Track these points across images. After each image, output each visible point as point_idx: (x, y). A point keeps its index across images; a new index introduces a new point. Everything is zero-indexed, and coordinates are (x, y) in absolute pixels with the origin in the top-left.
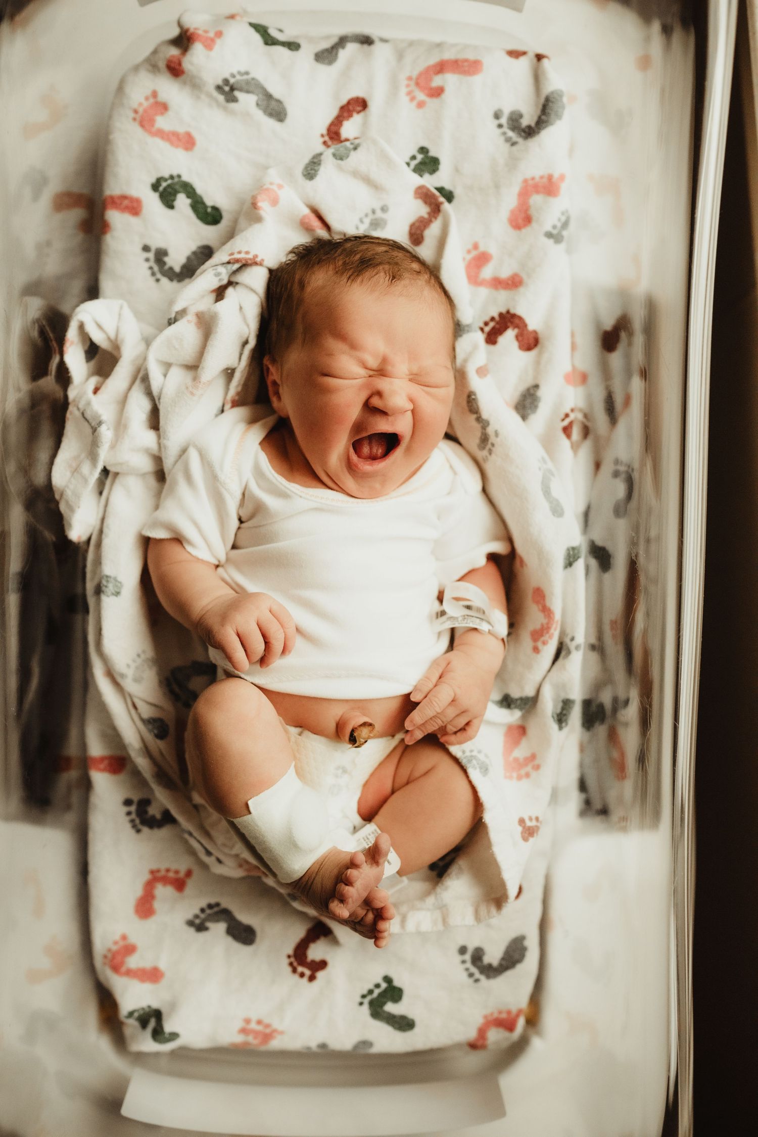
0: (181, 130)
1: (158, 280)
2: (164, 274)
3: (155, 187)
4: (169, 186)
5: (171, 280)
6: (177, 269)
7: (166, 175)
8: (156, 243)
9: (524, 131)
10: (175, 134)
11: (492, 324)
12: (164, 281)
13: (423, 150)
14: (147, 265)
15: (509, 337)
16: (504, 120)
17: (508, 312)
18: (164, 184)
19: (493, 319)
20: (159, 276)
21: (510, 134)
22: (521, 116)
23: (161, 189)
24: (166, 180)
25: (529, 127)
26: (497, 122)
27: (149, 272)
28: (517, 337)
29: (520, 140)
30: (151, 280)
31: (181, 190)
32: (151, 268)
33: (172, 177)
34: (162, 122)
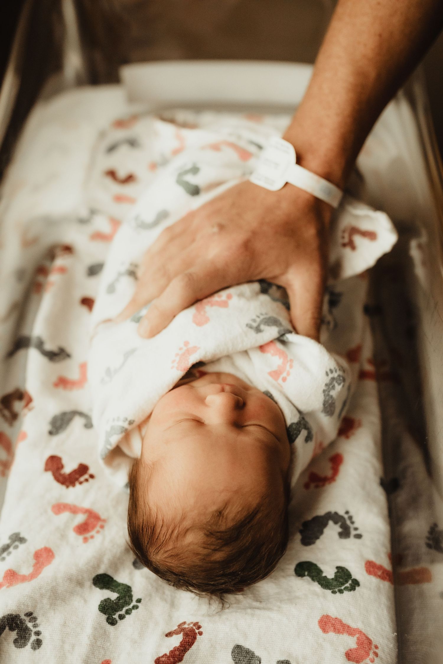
0: (331, 635)
1: (347, 512)
2: (342, 517)
3: (356, 584)
4: (343, 584)
5: (336, 513)
6: (331, 523)
7: (346, 593)
8: (350, 542)
9: (17, 626)
10: (337, 631)
11: (82, 479)
12: (341, 512)
13: (112, 622)
14: (356, 525)
15: (69, 468)
16: (33, 638)
17: (67, 487)
18: (347, 585)
19: (81, 483)
20: (346, 516)
21: (30, 625)
22: (16, 641)
23: (350, 582)
24: (346, 588)
25: (12, 629)
26: (40, 637)
27: (354, 519)
28: (62, 467)
29: (23, 617)
30: (352, 513)
31: (331, 581)
32: (353, 523)
33: (341, 592)
34: (351, 642)
